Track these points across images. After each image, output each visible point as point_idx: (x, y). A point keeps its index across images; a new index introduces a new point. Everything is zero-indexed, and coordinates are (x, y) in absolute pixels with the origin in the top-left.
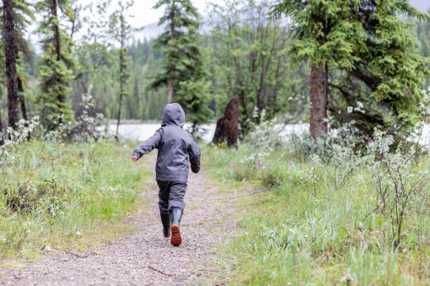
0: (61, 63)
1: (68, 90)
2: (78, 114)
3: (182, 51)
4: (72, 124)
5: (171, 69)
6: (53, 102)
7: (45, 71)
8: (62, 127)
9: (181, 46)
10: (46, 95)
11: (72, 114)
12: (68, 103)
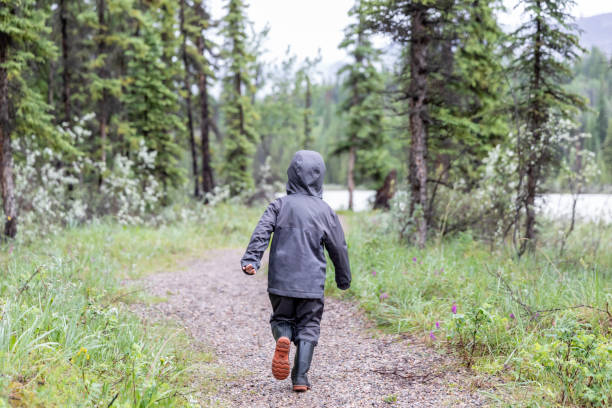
0: (244, 138)
1: (250, 161)
2: (258, 182)
3: (364, 118)
4: (252, 191)
5: (353, 136)
6: (235, 171)
7: (230, 144)
8: (244, 193)
9: (363, 114)
10: (230, 165)
11: (252, 182)
12: (249, 173)
